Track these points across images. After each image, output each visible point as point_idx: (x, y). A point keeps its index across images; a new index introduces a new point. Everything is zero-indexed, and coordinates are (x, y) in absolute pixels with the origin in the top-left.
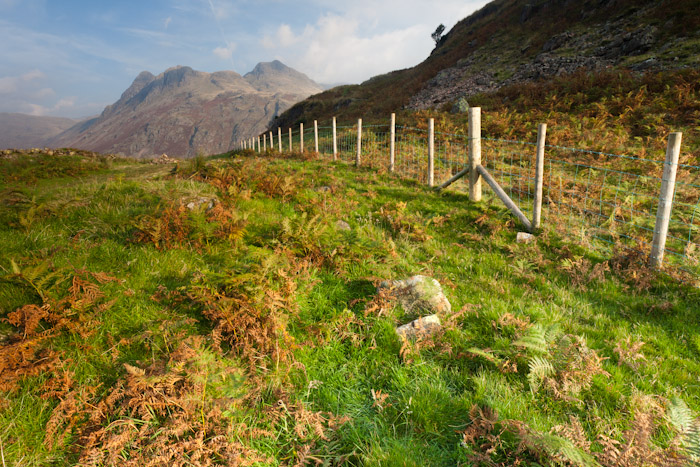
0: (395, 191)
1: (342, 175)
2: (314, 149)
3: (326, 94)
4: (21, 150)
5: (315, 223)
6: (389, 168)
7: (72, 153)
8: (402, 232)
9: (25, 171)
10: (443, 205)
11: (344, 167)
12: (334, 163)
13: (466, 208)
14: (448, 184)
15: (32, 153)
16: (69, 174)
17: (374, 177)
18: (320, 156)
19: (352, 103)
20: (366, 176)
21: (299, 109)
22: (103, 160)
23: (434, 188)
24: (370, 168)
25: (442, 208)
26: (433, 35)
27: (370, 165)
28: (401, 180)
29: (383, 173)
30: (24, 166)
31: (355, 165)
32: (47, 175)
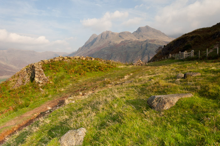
4: (71, 57)
15: (76, 59)
32: (88, 70)
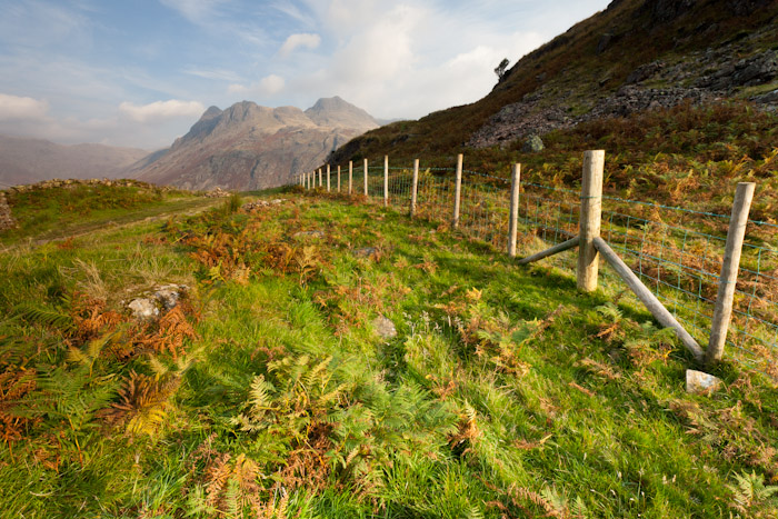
0: (462, 261)
1: (392, 229)
2: (363, 191)
3: (383, 130)
4: (81, 180)
5: (324, 370)
6: (453, 223)
7: (129, 185)
8: (480, 351)
9: (81, 202)
10: (537, 294)
11: (395, 216)
12: (384, 210)
13: (575, 303)
14: (540, 257)
15: (91, 183)
16: (122, 206)
17: (432, 236)
18: (370, 200)
19: (410, 139)
20: (422, 233)
21: (355, 143)
22: (158, 192)
23: (518, 259)
24: (427, 221)
25: (536, 300)
26: (496, 70)
27: (428, 217)
28: (468, 242)
29: (444, 231)
30: (81, 197)
31: (408, 215)
32: (101, 206)
